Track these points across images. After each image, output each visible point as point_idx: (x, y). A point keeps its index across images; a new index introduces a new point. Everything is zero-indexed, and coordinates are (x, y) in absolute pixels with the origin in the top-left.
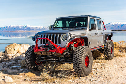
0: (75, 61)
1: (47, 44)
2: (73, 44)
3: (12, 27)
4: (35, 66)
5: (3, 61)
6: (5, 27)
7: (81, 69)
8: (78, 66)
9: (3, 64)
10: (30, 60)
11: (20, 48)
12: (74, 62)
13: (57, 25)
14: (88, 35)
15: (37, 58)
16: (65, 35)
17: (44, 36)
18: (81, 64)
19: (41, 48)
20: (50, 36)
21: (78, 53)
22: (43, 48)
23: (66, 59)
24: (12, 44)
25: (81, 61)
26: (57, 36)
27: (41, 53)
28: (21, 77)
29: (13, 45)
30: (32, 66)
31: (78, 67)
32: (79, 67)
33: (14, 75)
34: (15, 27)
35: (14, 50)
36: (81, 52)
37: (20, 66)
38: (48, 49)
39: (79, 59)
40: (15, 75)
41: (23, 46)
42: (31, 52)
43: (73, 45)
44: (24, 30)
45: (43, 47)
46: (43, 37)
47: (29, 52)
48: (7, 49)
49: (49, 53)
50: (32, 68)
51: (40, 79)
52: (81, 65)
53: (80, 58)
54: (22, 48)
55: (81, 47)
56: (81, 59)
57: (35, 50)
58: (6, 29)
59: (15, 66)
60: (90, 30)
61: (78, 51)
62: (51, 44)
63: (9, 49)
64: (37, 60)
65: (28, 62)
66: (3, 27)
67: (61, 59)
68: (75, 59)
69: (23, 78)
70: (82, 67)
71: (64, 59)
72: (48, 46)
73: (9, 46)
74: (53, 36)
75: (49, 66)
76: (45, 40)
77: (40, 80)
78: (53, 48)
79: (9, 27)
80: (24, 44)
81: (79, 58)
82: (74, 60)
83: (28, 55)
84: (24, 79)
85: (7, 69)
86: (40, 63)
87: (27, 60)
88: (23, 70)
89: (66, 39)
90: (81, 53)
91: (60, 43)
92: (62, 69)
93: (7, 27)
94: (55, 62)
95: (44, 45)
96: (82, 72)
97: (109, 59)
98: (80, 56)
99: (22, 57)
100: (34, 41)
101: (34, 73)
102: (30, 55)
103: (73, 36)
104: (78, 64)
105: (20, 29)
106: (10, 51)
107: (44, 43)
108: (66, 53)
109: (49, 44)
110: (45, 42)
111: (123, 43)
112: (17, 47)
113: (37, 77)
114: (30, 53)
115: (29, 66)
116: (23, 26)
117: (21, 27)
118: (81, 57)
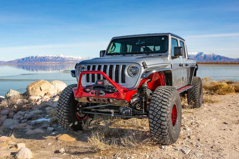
0: (154, 117)
1: (100, 83)
2: (146, 82)
3: (39, 58)
4: (76, 123)
5: (21, 110)
6: (29, 58)
7: (166, 131)
8: (161, 124)
9: (20, 114)
10: (66, 113)
11: (50, 88)
12: (152, 117)
13: (113, 49)
14: (170, 66)
15: (79, 107)
16: (134, 65)
17: (94, 67)
18: (166, 121)
19: (88, 90)
20: (105, 67)
21: (160, 101)
22: (92, 91)
23: (133, 111)
24: (37, 81)
25: (165, 115)
26: (118, 67)
27: (88, 99)
28: (50, 144)
29: (39, 83)
30: (70, 122)
31: (160, 127)
32: (162, 127)
33: (37, 139)
34: (43, 58)
35: (41, 90)
36: (164, 98)
37: (49, 120)
38: (102, 92)
39: (162, 112)
40: (39, 141)
41: (54, 84)
42: (68, 97)
43: (146, 85)
44: (55, 61)
45: (92, 88)
46: (91, 70)
47: (64, 98)
48: (30, 88)
49: (103, 100)
50: (71, 125)
51: (86, 150)
52: (165, 123)
53: (164, 111)
54: (52, 87)
55: (163, 89)
56: (166, 113)
57: (76, 94)
58: (31, 60)
59: (40, 120)
60: (173, 58)
61: (158, 96)
62: (107, 83)
63: (32, 89)
64: (79, 110)
65: (63, 115)
66: (27, 58)
67: (124, 110)
68: (153, 111)
69: (53, 147)
70: (168, 127)
71: (129, 110)
72: (102, 87)
73: (33, 84)
74: (111, 67)
75: (99, 121)
76: (96, 75)
77: (86, 153)
78: (110, 91)
79: (36, 57)
80: (55, 81)
81: (162, 110)
82: (152, 114)
83: (62, 103)
84: (54, 149)
85: (25, 126)
86: (84, 117)
87: (60, 111)
88: (53, 128)
89: (135, 74)
90: (165, 100)
91: (123, 81)
92: (122, 126)
93: (32, 57)
94: (113, 115)
95: (94, 83)
96: (167, 136)
97: (196, 107)
98: (163, 106)
99: (52, 102)
100: (75, 77)
101: (73, 135)
102: (66, 102)
103: (148, 67)
104: (159, 121)
105: (50, 61)
106: (35, 91)
107: (93, 81)
108: (134, 100)
109: (103, 83)
110: (96, 79)
111: (206, 81)
112: (46, 86)
113: (80, 144)
114: (66, 99)
115: (64, 123)
116: (55, 56)
117: (52, 57)
118: (166, 107)
